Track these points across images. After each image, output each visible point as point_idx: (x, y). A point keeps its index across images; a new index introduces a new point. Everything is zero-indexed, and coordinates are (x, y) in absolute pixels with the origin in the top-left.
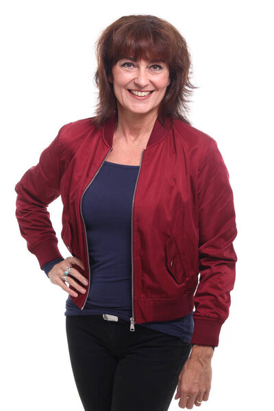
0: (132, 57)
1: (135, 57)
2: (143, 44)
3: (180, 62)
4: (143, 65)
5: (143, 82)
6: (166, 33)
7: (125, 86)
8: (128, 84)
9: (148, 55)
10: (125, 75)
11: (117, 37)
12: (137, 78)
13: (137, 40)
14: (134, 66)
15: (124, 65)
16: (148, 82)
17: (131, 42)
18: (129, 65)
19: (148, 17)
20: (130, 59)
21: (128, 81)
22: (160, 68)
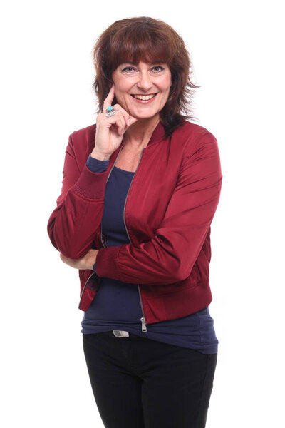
0: (131, 61)
1: (135, 60)
2: (142, 46)
3: (180, 61)
4: (144, 67)
5: (146, 85)
6: (164, 33)
7: (128, 91)
8: (131, 88)
9: (148, 57)
11: (114, 44)
12: (140, 82)
14: (135, 70)
15: (124, 70)
16: (152, 85)
17: (129, 46)
18: (129, 69)
19: (143, 18)
20: (130, 63)
21: (130, 86)
22: (162, 69)
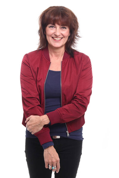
0: (52, 23)
1: (54, 23)
2: (57, 18)
3: (73, 26)
4: (58, 27)
5: (58, 34)
6: (68, 13)
7: (51, 36)
8: (52, 35)
9: (60, 23)
10: (50, 31)
11: (47, 16)
12: (55, 32)
13: (55, 16)
14: (54, 27)
15: (50, 27)
16: (60, 34)
17: (52, 17)
18: (52, 27)
19: (61, 7)
21: (52, 33)
22: (65, 28)
